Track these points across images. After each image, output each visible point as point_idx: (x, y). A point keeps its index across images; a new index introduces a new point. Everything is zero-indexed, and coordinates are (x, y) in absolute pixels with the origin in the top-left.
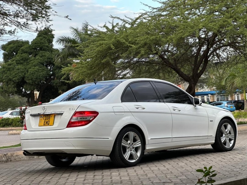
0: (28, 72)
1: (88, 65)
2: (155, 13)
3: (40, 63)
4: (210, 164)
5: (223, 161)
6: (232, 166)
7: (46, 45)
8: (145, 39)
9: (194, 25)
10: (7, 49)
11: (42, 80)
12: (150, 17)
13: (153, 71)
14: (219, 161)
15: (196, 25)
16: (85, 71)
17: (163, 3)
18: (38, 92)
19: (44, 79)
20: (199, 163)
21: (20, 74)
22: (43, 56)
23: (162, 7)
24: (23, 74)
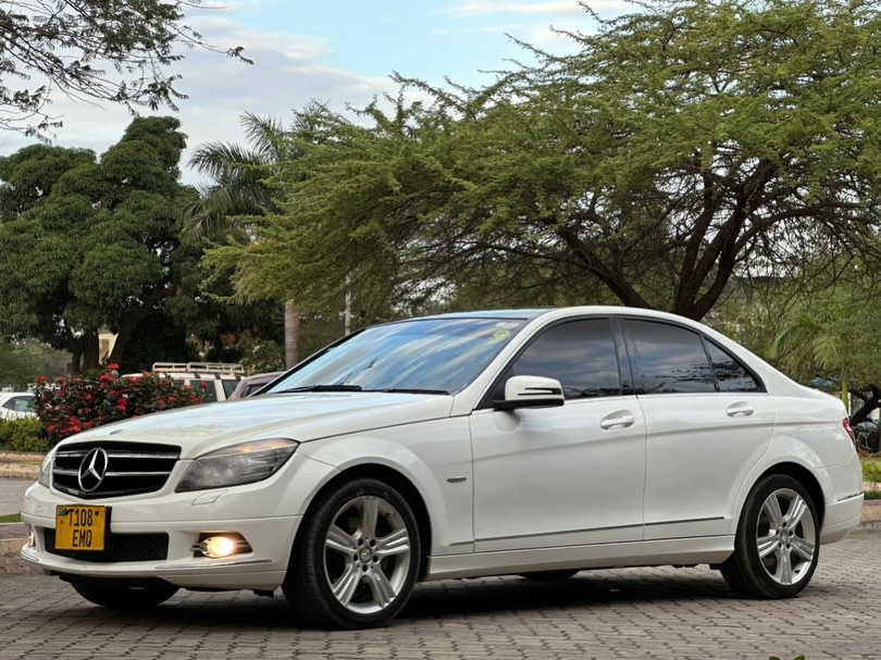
0: (82, 262)
1: (300, 244)
2: (557, 76)
3: (127, 231)
4: (739, 638)
5: (788, 631)
6: (824, 652)
7: (154, 169)
8: (514, 165)
9: (696, 127)
10: (16, 175)
11: (132, 293)
12: (536, 87)
13: (533, 286)
14: (774, 631)
15: (704, 128)
16: (288, 265)
17: (589, 41)
18: (114, 334)
19: (139, 291)
20: (697, 634)
21: (54, 267)
22: (139, 208)
23: (581, 56)
24: (66, 266)
